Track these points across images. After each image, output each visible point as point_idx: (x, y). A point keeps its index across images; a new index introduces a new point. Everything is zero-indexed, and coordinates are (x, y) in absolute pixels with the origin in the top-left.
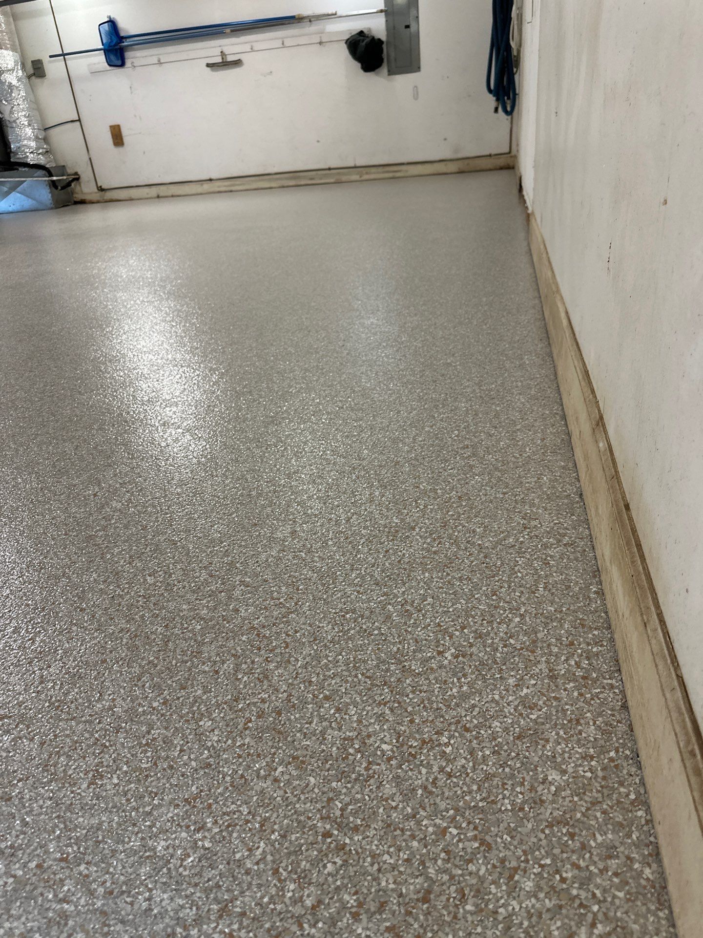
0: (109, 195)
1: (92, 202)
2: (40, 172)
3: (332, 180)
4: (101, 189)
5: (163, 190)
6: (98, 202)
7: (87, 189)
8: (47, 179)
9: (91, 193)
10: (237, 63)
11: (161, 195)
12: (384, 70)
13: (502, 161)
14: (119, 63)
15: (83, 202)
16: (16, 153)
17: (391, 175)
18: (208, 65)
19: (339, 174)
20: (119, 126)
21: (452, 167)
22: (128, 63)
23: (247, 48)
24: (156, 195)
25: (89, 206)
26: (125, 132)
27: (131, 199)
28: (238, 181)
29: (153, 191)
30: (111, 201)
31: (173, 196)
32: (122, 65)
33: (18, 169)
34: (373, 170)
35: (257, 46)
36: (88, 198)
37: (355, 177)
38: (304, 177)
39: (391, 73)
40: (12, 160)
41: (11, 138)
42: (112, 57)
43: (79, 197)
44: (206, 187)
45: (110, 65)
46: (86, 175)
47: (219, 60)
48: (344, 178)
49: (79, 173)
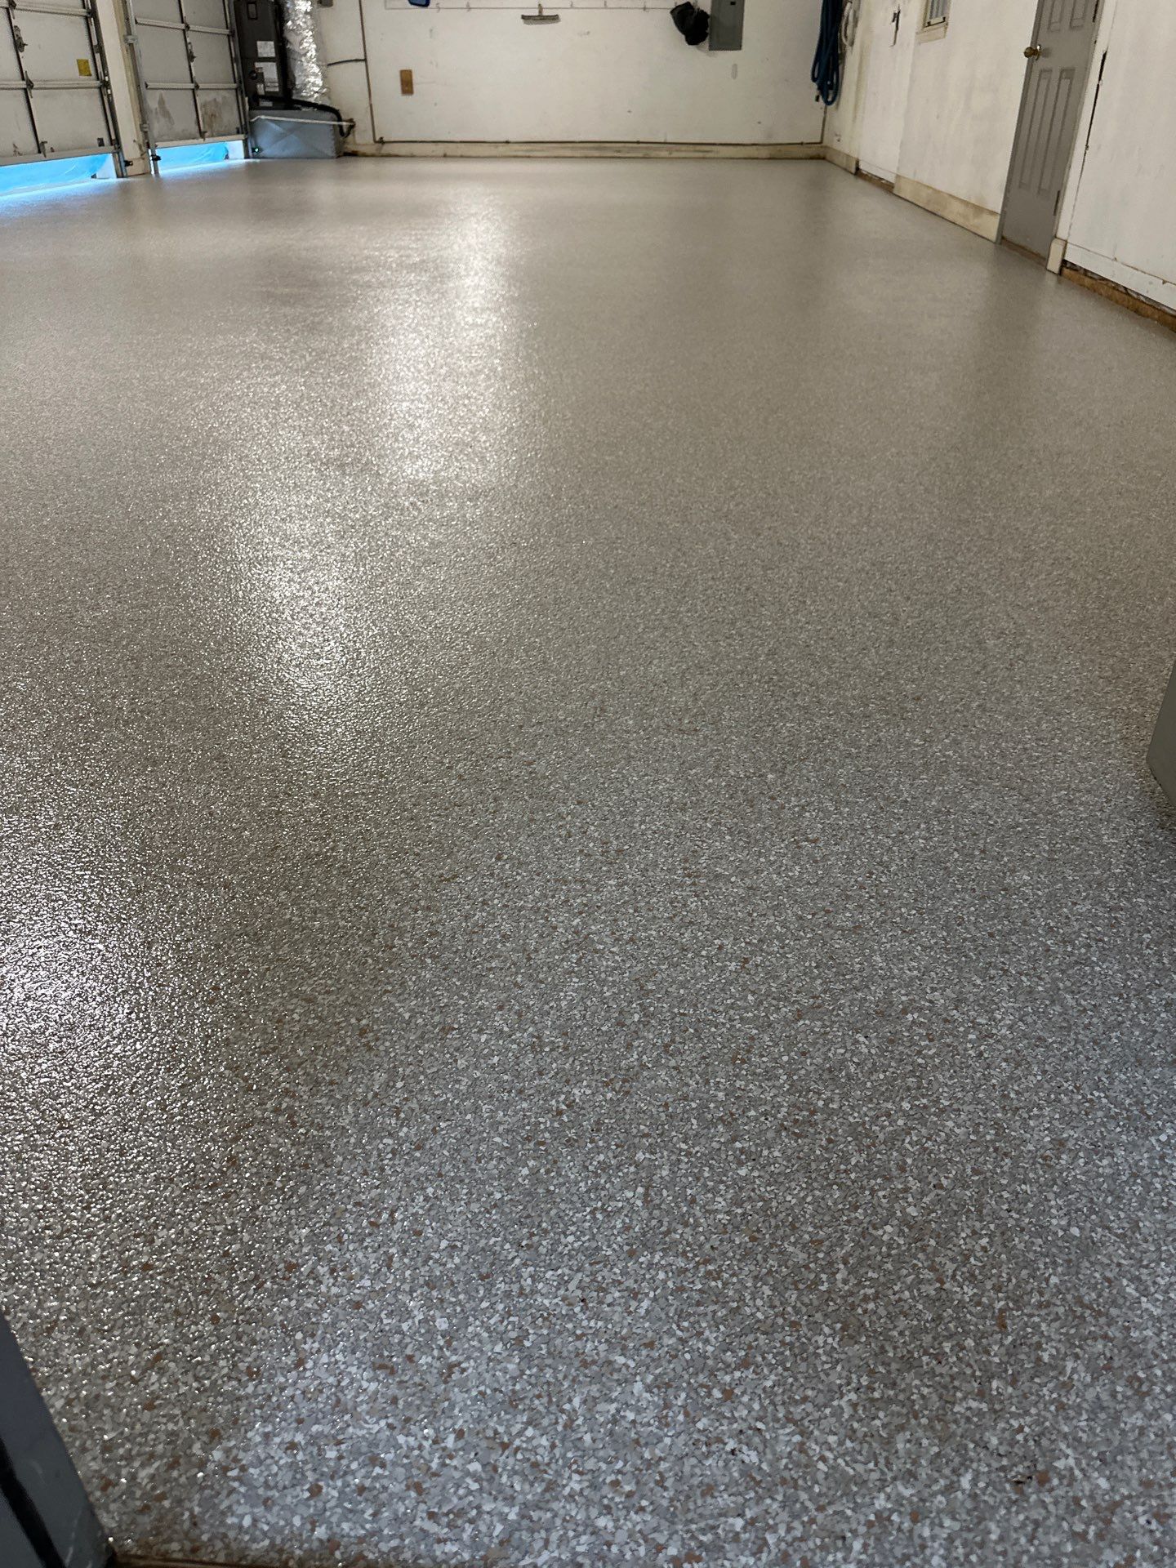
0: (387, 149)
1: (365, 155)
2: (328, 115)
3: (640, 155)
4: (382, 142)
5: (451, 149)
6: (373, 156)
7: (361, 139)
9: (365, 145)
10: (554, 18)
11: (448, 153)
12: (706, 44)
13: (812, 151)
14: (424, 2)
15: (354, 154)
16: (300, 91)
17: (701, 155)
18: (523, 17)
19: (647, 148)
20: (411, 72)
21: (764, 153)
22: (433, 3)
23: (567, 3)
24: (442, 154)
25: (360, 159)
26: (416, 78)
27: (413, 156)
28: (536, 147)
29: (440, 149)
30: (388, 155)
31: (462, 157)
32: (426, 5)
33: (299, 109)
34: (684, 148)
35: (577, 3)
36: (362, 149)
37: (664, 154)
38: (610, 149)
39: (711, 48)
40: (294, 97)
41: (297, 73)
43: (351, 148)
44: (502, 149)
45: (412, 3)
46: (362, 124)
47: (536, 13)
48: (653, 154)
49: (355, 120)
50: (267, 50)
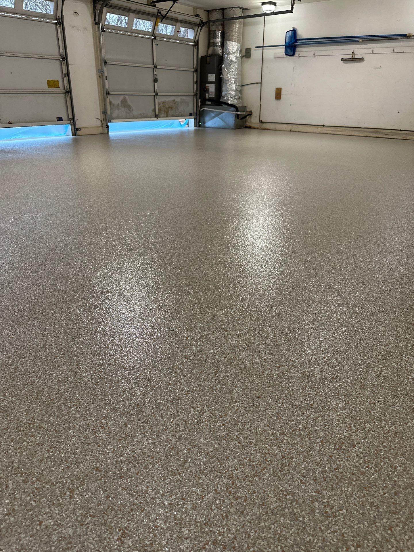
0: (264, 126)
1: (254, 128)
2: (233, 109)
3: (401, 138)
4: (261, 122)
5: (294, 128)
6: (258, 129)
7: (254, 121)
8: (235, 113)
9: (255, 123)
10: (361, 60)
11: (293, 130)
14: (292, 54)
15: (250, 127)
16: (224, 97)
18: (342, 60)
20: (281, 89)
22: (296, 54)
23: (370, 51)
24: (290, 130)
25: (252, 131)
26: (283, 92)
27: (275, 130)
28: (339, 129)
29: (289, 127)
30: (265, 129)
31: (299, 132)
32: (293, 55)
33: (222, 106)
35: (376, 51)
36: (253, 125)
38: (382, 133)
40: (221, 100)
41: (224, 88)
42: (289, 50)
43: (248, 124)
44: (320, 130)
45: (286, 55)
46: (255, 113)
47: (350, 57)
48: (409, 137)
49: (252, 111)
50: (212, 78)
